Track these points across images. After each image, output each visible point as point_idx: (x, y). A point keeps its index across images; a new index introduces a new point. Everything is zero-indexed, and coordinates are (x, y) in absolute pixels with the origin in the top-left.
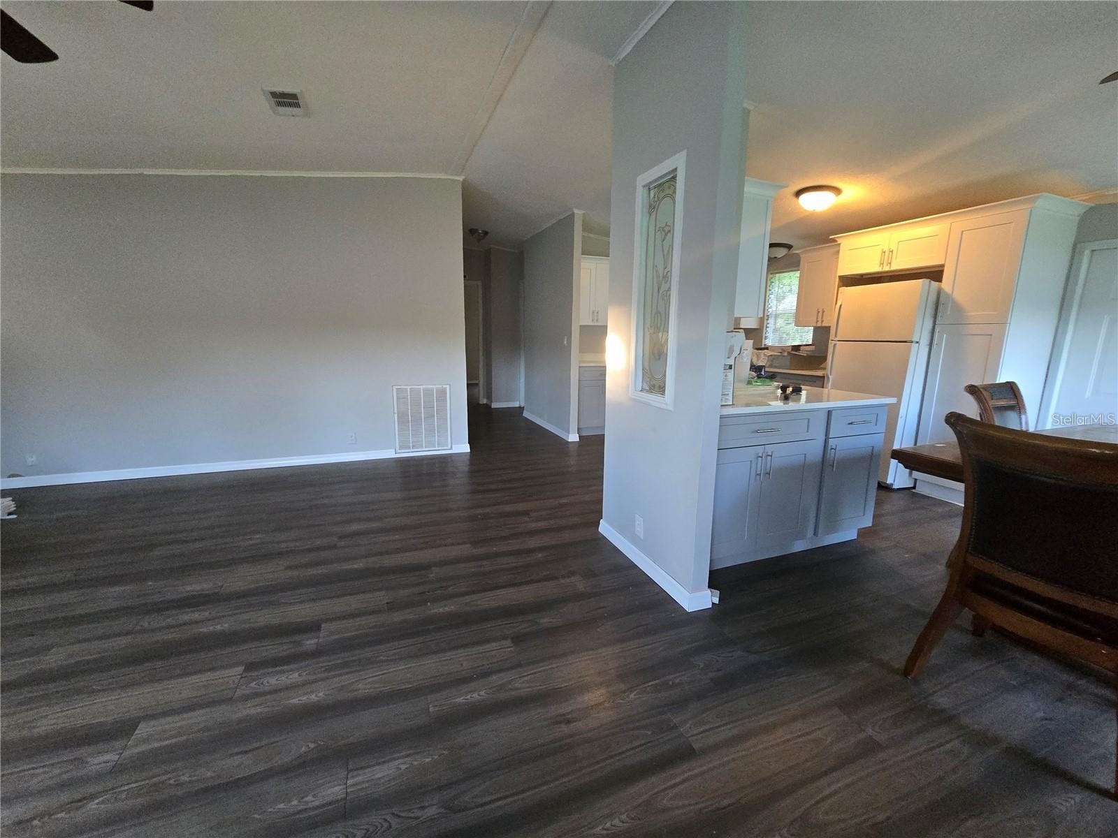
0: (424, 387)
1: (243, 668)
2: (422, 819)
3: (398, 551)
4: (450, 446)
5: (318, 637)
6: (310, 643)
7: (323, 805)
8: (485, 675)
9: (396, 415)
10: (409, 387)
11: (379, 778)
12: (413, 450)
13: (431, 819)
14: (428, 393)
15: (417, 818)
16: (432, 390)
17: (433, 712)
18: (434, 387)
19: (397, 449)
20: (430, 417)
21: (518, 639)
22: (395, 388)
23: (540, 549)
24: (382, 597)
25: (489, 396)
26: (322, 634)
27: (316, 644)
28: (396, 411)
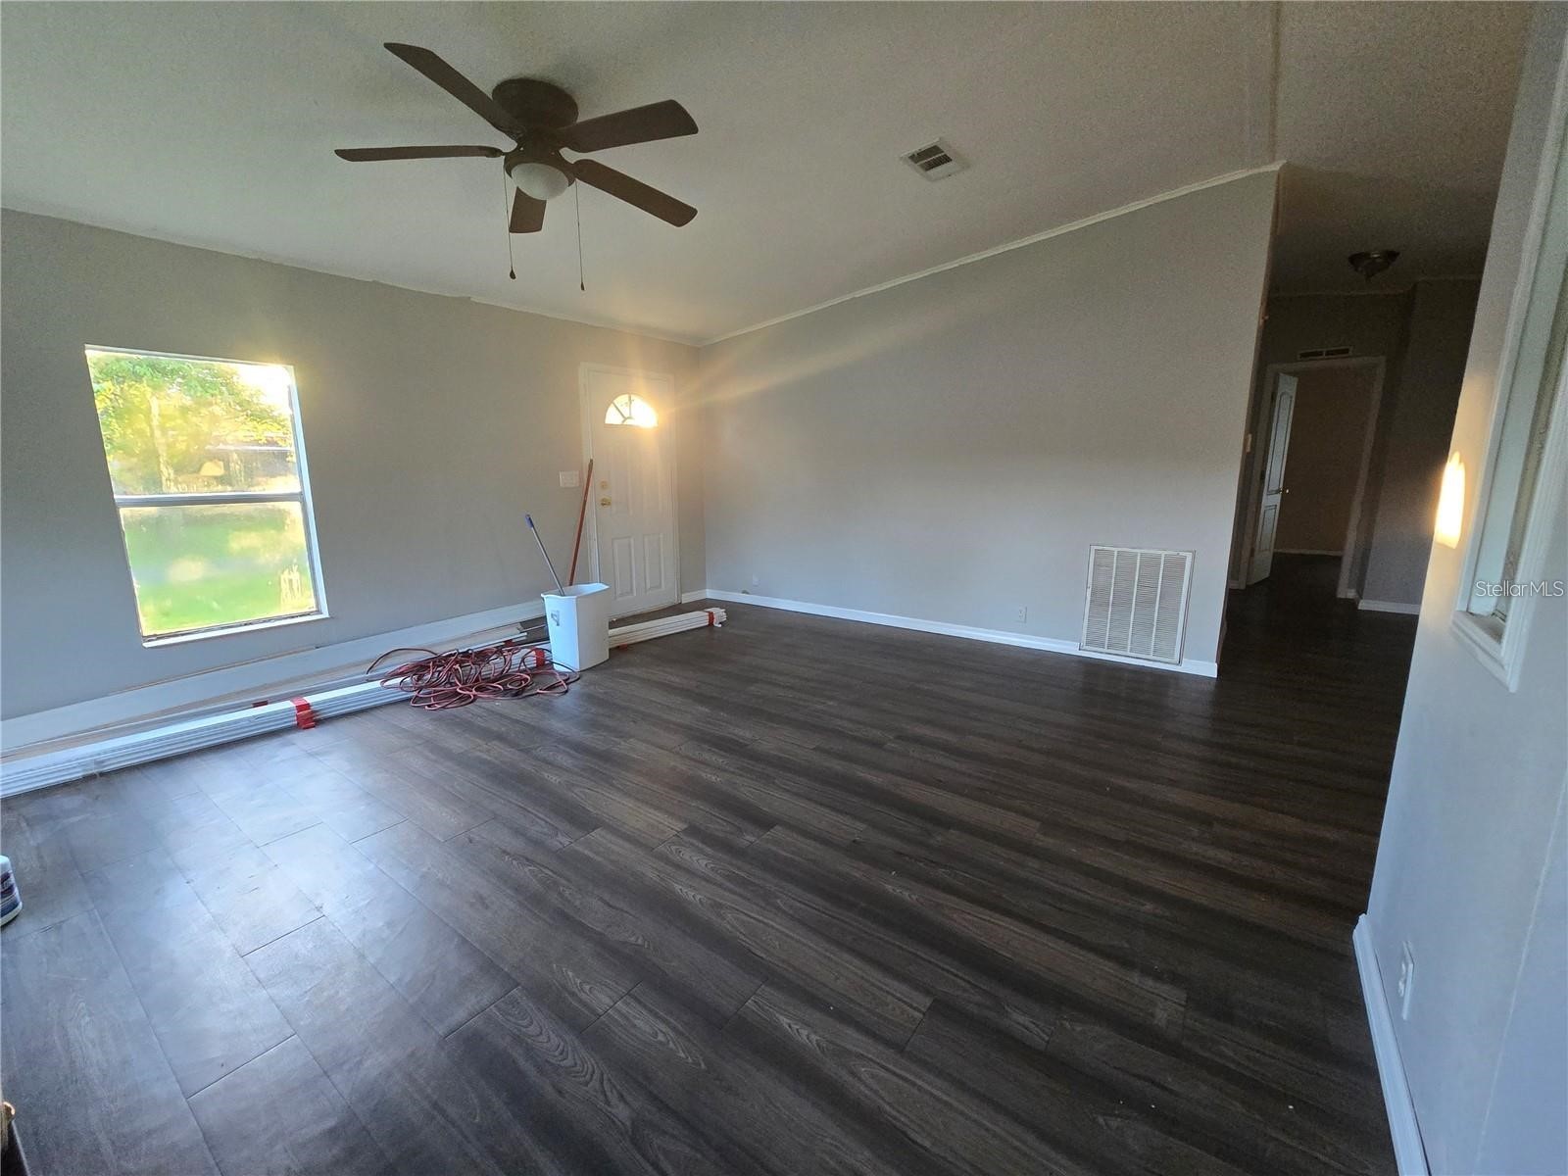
0: (1143, 551)
1: (685, 826)
2: (609, 1109)
3: (939, 784)
4: (1176, 659)
5: (759, 837)
6: (749, 838)
7: (585, 1005)
8: (844, 1017)
9: (1089, 591)
10: (1116, 550)
11: (635, 1026)
12: (1109, 651)
13: (614, 1122)
14: (1150, 563)
15: (608, 1102)
16: (1160, 556)
17: (748, 1007)
18: (1163, 553)
19: (1084, 643)
20: (1146, 602)
21: (943, 1008)
22: (1094, 548)
23: (1158, 897)
24: (856, 829)
25: (1360, 585)
26: (768, 835)
27: (752, 843)
28: (1090, 585)
